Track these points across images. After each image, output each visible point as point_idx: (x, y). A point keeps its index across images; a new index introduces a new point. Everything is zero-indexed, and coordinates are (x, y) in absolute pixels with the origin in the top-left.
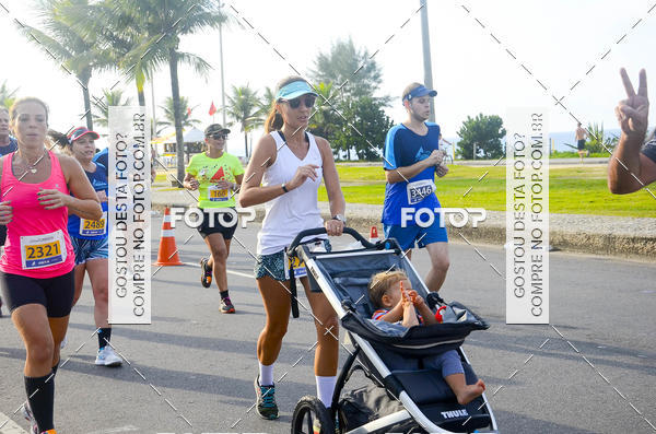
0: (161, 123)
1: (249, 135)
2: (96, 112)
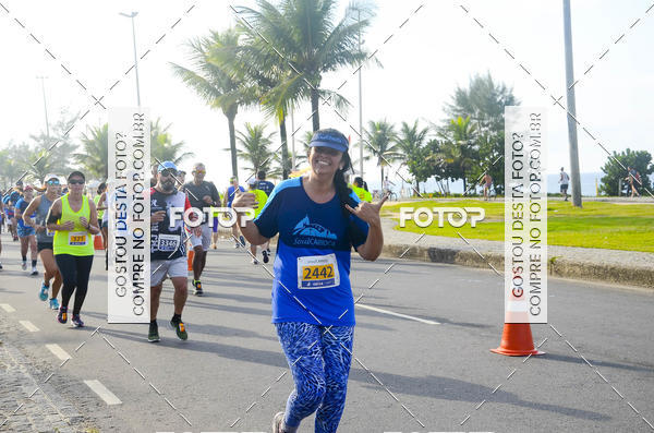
0: (300, 157)
1: (385, 168)
2: (239, 146)
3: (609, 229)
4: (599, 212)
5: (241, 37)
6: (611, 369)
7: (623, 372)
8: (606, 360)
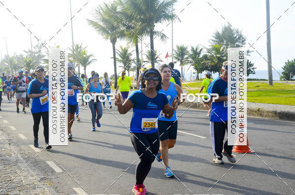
0: (145, 62)
1: (183, 67)
2: (117, 56)
3: (285, 95)
4: (281, 88)
5: (118, 7)
6: (285, 159)
7: (290, 161)
8: (282, 155)
